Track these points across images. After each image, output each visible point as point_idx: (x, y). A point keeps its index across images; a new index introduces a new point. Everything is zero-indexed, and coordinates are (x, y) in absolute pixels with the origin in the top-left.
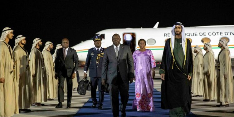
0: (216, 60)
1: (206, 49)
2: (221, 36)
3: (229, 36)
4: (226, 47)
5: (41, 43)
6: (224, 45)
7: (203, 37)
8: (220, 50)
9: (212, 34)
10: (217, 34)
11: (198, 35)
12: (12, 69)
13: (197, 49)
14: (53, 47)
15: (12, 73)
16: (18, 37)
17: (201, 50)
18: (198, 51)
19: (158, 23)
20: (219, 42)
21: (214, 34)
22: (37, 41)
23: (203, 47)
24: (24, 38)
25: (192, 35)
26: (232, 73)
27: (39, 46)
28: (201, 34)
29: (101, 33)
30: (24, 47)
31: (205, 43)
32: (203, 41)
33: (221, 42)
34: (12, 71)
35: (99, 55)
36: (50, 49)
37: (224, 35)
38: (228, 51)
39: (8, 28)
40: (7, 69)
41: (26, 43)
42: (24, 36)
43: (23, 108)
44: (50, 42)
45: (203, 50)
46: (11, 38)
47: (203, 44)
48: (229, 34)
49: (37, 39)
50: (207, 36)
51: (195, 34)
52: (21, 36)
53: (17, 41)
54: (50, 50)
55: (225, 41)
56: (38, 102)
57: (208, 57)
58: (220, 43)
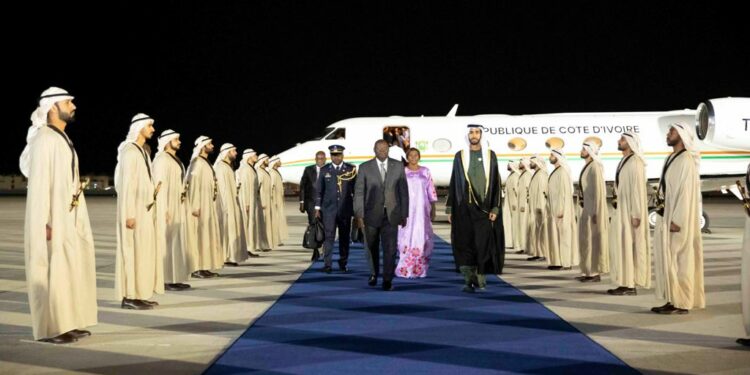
0: (575, 185)
1: (554, 162)
2: (587, 136)
3: (601, 135)
4: (595, 157)
5: (211, 147)
6: (592, 155)
7: (549, 136)
8: (583, 162)
9: (566, 130)
10: (577, 130)
11: (540, 131)
12: (151, 201)
13: (535, 161)
14: (237, 156)
15: (152, 209)
16: (163, 134)
17: (544, 163)
18: (539, 165)
19: (456, 107)
20: (581, 149)
21: (571, 130)
22: (202, 143)
23: (548, 157)
24: (177, 135)
25: (527, 131)
26: (607, 212)
27: (206, 152)
28: (545, 130)
29: (337, 125)
30: (177, 154)
31: (552, 148)
32: (548, 145)
33: (586, 147)
34: (151, 205)
35: (339, 177)
36: (231, 159)
37: (591, 134)
38: (600, 165)
39: (142, 115)
40: (140, 201)
41: (181, 145)
42: (176, 132)
43: (174, 282)
44: (231, 145)
45: (548, 162)
46: (149, 136)
47: (549, 151)
48: (602, 130)
49: (202, 138)
50: (558, 135)
51: (533, 130)
52: (170, 131)
53: (162, 142)
54: (229, 162)
55: (593, 146)
56: (205, 269)
57: (559, 178)
58: (584, 149)
